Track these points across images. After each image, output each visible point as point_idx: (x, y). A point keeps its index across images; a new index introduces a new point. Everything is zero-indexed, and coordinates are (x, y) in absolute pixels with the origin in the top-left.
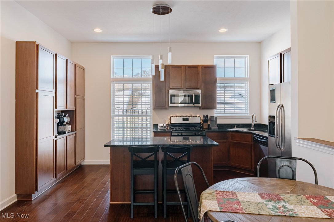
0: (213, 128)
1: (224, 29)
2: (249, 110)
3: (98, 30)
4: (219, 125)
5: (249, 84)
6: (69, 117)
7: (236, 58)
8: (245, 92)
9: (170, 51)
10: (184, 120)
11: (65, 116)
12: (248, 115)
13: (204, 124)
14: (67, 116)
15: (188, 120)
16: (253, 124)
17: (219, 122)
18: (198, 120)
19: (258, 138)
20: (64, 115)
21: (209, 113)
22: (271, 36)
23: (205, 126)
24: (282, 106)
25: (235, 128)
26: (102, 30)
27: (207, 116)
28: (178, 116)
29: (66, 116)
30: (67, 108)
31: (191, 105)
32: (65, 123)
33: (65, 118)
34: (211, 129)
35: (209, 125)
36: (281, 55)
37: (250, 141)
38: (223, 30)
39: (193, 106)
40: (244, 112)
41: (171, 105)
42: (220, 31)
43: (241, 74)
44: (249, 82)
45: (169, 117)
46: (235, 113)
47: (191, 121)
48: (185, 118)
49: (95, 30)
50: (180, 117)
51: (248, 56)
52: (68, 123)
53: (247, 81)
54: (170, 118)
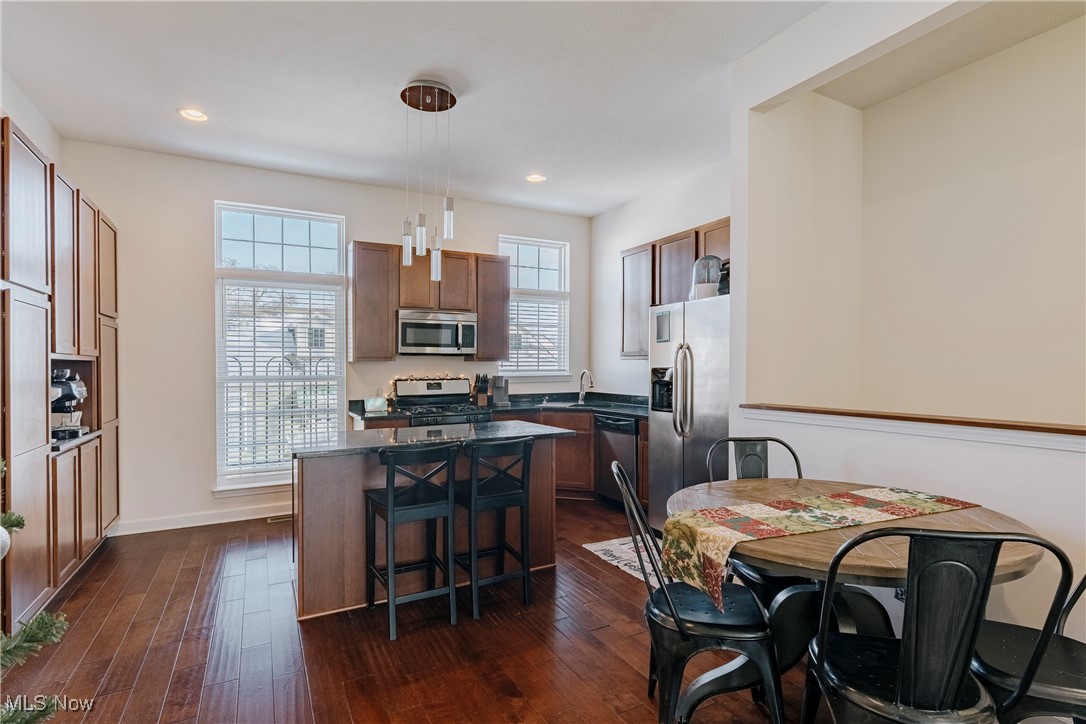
0: (500, 404)
1: (538, 176)
2: (567, 364)
3: (193, 114)
4: (514, 398)
5: (568, 306)
6: (83, 384)
7: (543, 246)
8: (559, 324)
9: (450, 207)
10: (429, 386)
11: (72, 378)
12: (566, 374)
13: (480, 396)
14: (78, 377)
15: (439, 386)
16: (582, 394)
17: (513, 390)
18: (463, 388)
19: (608, 419)
20: (68, 375)
21: (491, 370)
22: (618, 208)
23: (482, 400)
24: (688, 348)
25: (545, 402)
26: (209, 116)
27: (485, 377)
28: (415, 376)
29: (75, 380)
30: (79, 354)
31: (454, 350)
32: (74, 403)
33: (73, 385)
34: (495, 406)
35: (490, 399)
36: (654, 247)
37: (588, 427)
38: (535, 178)
39: (459, 352)
40: (556, 368)
41: (402, 349)
42: (529, 179)
43: (550, 282)
44: (568, 302)
45: (391, 382)
46: (517, 371)
47: (447, 388)
48: (432, 382)
49: (183, 113)
50: (421, 380)
51: (568, 244)
52: (82, 401)
53: (564, 299)
54: (395, 384)
